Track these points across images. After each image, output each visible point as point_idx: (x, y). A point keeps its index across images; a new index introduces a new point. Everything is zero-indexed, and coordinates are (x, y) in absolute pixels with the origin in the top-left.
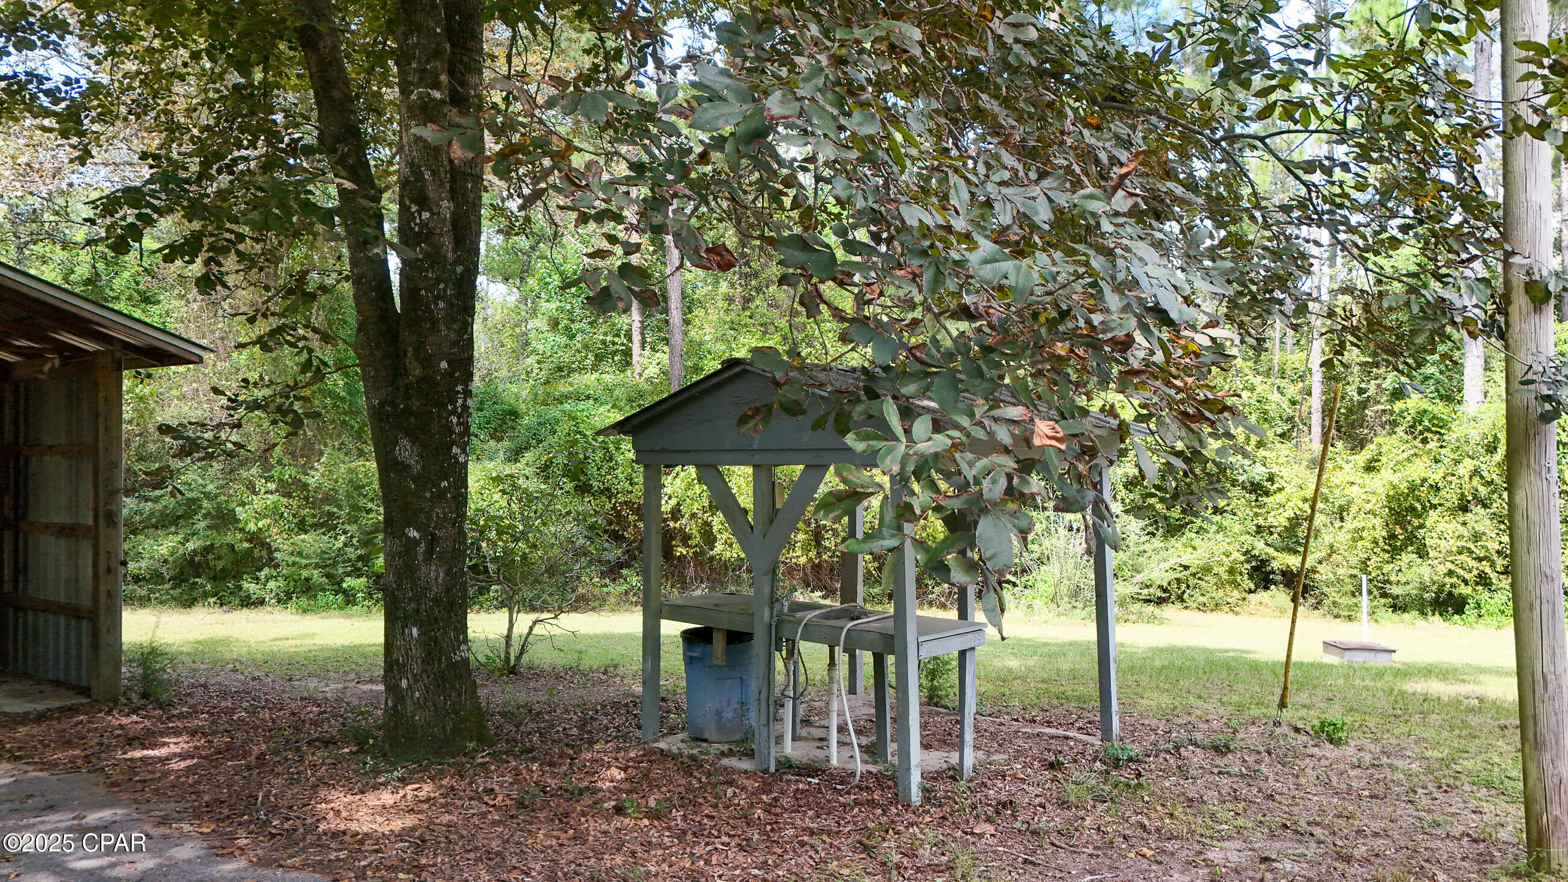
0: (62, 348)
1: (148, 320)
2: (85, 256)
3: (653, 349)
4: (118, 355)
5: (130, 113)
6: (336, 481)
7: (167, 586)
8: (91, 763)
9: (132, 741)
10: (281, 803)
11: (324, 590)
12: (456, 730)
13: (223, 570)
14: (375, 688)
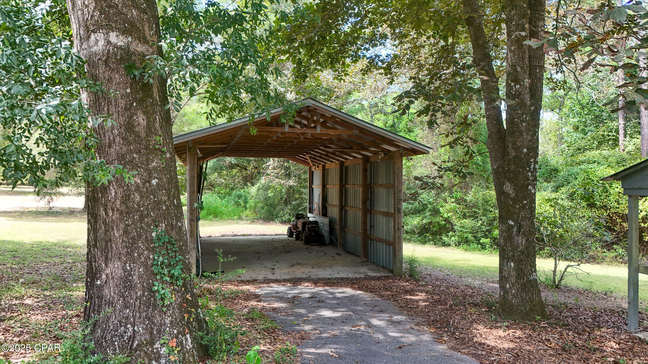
0: (384, 150)
1: (410, 138)
2: (391, 117)
3: (631, 137)
4: (401, 152)
5: (406, 63)
6: (478, 199)
7: (417, 236)
8: (394, 297)
9: (407, 292)
10: (459, 326)
11: (473, 242)
12: (531, 310)
13: (435, 231)
14: (494, 285)
